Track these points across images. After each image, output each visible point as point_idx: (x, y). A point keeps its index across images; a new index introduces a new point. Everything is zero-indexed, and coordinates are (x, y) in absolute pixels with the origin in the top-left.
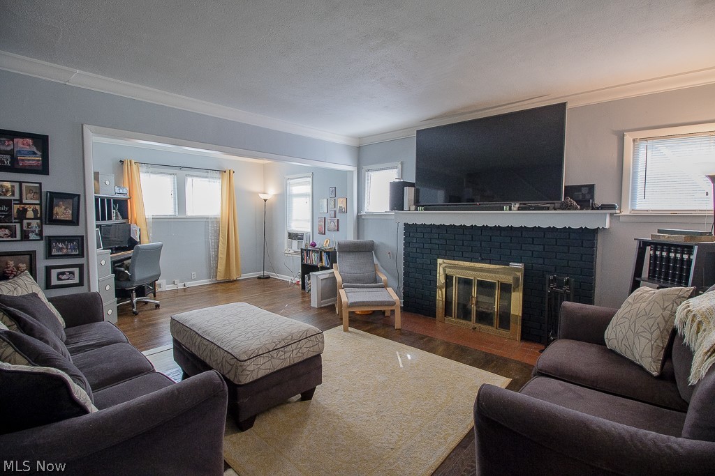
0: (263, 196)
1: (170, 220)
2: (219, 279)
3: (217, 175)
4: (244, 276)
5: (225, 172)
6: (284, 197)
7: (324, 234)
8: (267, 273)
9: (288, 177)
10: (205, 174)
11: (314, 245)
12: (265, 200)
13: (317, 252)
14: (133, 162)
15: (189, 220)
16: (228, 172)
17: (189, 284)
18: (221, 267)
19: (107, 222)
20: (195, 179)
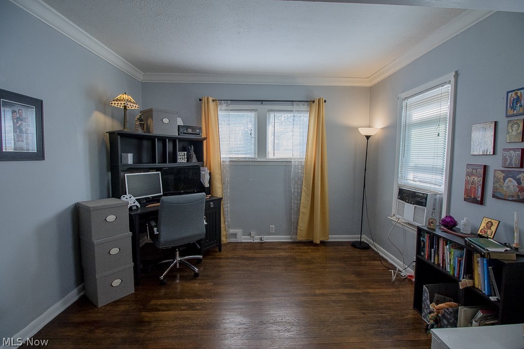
0: (364, 132)
1: (248, 163)
2: (299, 238)
3: (305, 107)
4: (333, 238)
5: (314, 102)
6: (396, 131)
7: (482, 202)
8: (365, 239)
9: (403, 95)
10: (290, 108)
11: (450, 224)
12: (368, 137)
13: (460, 247)
14: (211, 99)
15: (269, 164)
16: (317, 102)
17: (268, 239)
18: (303, 225)
19: (168, 165)
20: (277, 114)
